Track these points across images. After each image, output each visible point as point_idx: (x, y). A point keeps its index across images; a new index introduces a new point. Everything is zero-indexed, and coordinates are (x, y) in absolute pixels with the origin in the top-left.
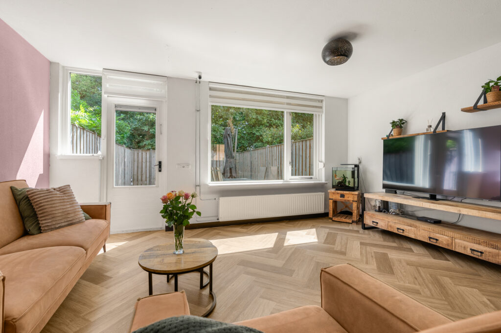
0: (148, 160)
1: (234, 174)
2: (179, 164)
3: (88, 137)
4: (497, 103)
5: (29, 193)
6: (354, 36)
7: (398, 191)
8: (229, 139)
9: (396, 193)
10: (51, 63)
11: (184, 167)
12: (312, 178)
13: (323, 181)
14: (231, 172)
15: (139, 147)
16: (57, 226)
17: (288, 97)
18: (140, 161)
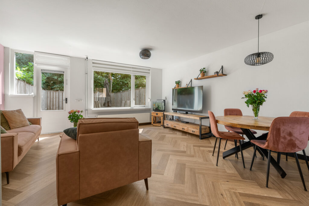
0: (57, 97)
1: (110, 105)
2: (77, 100)
3: (21, 84)
4: (202, 78)
5: (3, 112)
6: (151, 49)
7: (177, 111)
8: (107, 86)
9: (177, 112)
10: (4, 47)
11: (79, 101)
12: (145, 106)
13: (150, 108)
14: (108, 104)
15: (52, 89)
16: (18, 127)
17: (133, 68)
18: (52, 97)
